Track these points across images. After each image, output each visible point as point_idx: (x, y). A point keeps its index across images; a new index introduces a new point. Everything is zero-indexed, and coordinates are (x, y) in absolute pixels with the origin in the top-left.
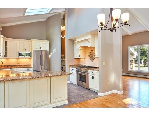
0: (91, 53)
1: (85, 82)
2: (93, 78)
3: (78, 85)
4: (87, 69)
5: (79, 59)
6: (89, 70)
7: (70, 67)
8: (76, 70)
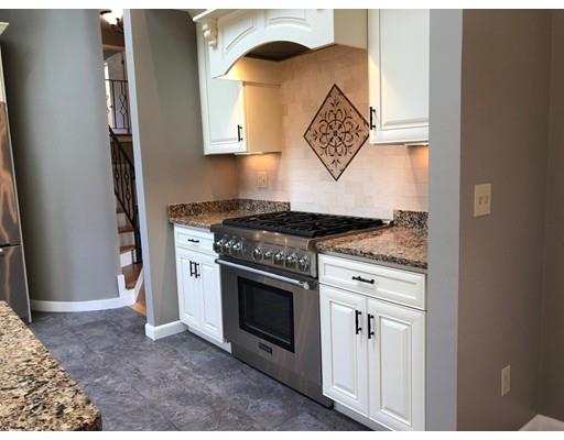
0: (328, 107)
1: (291, 348)
2: (365, 325)
3: (240, 357)
4: (304, 243)
5: (233, 159)
6: (318, 252)
7: (171, 226)
8: (216, 248)
